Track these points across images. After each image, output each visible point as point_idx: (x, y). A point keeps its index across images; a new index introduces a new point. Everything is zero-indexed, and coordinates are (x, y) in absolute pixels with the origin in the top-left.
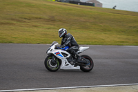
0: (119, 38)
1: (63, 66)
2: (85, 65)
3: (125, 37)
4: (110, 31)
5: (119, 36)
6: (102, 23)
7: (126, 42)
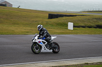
0: (25, 29)
1: (43, 50)
2: (55, 49)
3: (30, 28)
4: (18, 24)
5: (25, 28)
6: (12, 18)
7: (30, 32)
